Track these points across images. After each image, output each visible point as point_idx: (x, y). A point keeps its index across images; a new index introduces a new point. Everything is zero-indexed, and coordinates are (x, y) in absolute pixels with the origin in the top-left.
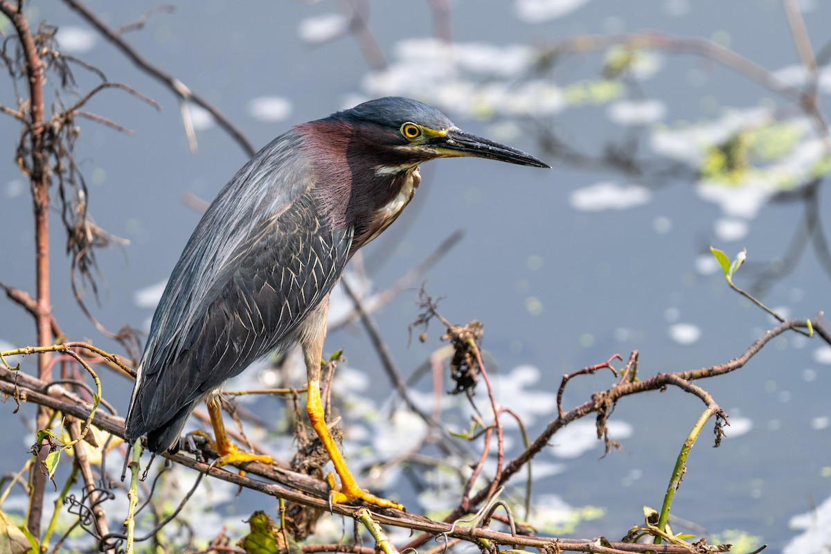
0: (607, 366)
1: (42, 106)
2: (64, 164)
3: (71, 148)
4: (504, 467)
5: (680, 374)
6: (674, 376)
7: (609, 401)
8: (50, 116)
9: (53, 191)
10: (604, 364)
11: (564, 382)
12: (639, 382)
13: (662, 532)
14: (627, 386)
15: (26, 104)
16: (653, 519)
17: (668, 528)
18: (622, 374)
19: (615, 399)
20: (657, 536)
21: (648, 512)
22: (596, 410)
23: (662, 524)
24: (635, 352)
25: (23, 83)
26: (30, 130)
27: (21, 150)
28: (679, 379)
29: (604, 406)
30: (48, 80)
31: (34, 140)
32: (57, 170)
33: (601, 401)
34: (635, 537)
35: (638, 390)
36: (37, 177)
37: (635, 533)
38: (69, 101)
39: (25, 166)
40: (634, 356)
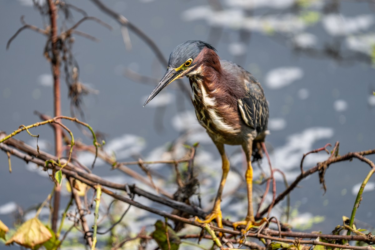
0: (324, 149)
1: (57, 28)
2: (67, 55)
3: (70, 48)
4: (276, 197)
5: (359, 152)
6: (357, 154)
7: (325, 166)
8: (60, 33)
9: (62, 68)
10: (322, 148)
11: (304, 157)
12: (340, 156)
13: (351, 228)
14: (334, 158)
15: (48, 28)
16: (348, 222)
17: (354, 226)
18: (332, 153)
19: (328, 165)
20: (349, 230)
21: (345, 218)
22: (319, 170)
23: (351, 225)
24: (338, 142)
25: (47, 18)
26: (51, 39)
27: (47, 50)
28: (358, 155)
29: (323, 168)
30: (59, 16)
31: (53, 44)
32: (64, 58)
33: (322, 166)
34: (338, 230)
35: (339, 161)
36: (54, 62)
37: (339, 229)
39: (48, 57)
40: (337, 144)
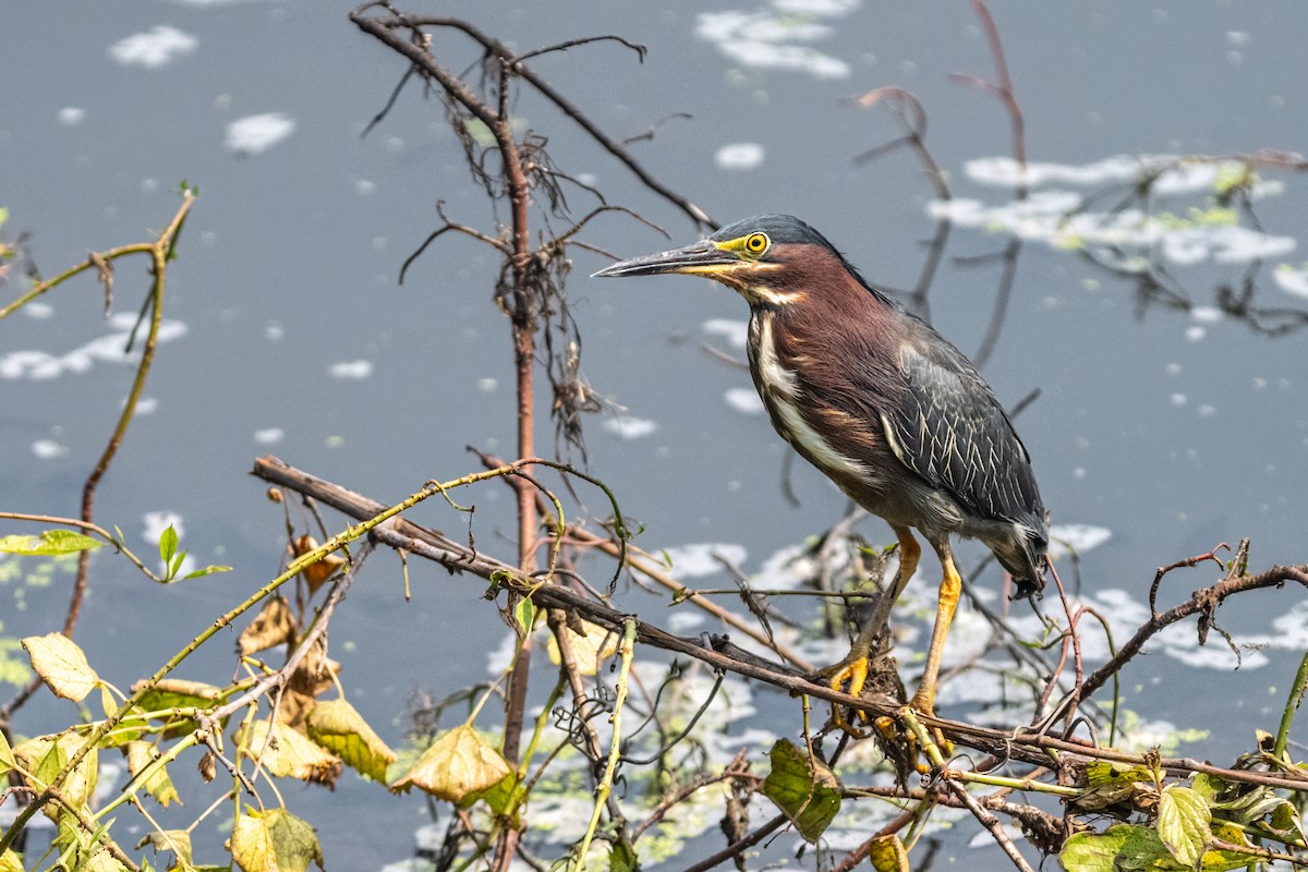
0: (1211, 557)
1: (529, 233)
2: (553, 304)
3: (563, 285)
4: (1084, 679)
5: (1301, 567)
6: (1294, 570)
7: (1213, 600)
8: (535, 245)
9: (539, 337)
10: (1208, 555)
11: (1159, 576)
12: (1250, 576)
13: (1279, 761)
14: (1236, 581)
15: (508, 231)
16: (1268, 744)
17: (1285, 755)
18: (1230, 567)
19: (1221, 598)
20: (1273, 766)
21: (1261, 735)
22: (1198, 610)
23: (1279, 750)
24: (1246, 541)
25: (505, 206)
26: (512, 262)
27: (501, 286)
28: (1300, 573)
29: (1207, 606)
30: (535, 201)
31: (517, 274)
32: (546, 312)
33: (1204, 600)
34: (1247, 765)
35: (1249, 587)
36: (520, 320)
37: (1245, 762)
38: (560, 229)
39: (505, 306)
40: (1244, 545)
